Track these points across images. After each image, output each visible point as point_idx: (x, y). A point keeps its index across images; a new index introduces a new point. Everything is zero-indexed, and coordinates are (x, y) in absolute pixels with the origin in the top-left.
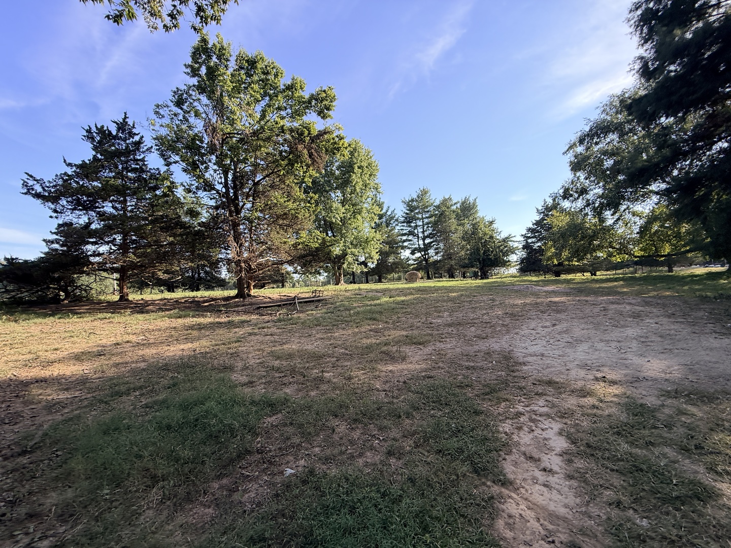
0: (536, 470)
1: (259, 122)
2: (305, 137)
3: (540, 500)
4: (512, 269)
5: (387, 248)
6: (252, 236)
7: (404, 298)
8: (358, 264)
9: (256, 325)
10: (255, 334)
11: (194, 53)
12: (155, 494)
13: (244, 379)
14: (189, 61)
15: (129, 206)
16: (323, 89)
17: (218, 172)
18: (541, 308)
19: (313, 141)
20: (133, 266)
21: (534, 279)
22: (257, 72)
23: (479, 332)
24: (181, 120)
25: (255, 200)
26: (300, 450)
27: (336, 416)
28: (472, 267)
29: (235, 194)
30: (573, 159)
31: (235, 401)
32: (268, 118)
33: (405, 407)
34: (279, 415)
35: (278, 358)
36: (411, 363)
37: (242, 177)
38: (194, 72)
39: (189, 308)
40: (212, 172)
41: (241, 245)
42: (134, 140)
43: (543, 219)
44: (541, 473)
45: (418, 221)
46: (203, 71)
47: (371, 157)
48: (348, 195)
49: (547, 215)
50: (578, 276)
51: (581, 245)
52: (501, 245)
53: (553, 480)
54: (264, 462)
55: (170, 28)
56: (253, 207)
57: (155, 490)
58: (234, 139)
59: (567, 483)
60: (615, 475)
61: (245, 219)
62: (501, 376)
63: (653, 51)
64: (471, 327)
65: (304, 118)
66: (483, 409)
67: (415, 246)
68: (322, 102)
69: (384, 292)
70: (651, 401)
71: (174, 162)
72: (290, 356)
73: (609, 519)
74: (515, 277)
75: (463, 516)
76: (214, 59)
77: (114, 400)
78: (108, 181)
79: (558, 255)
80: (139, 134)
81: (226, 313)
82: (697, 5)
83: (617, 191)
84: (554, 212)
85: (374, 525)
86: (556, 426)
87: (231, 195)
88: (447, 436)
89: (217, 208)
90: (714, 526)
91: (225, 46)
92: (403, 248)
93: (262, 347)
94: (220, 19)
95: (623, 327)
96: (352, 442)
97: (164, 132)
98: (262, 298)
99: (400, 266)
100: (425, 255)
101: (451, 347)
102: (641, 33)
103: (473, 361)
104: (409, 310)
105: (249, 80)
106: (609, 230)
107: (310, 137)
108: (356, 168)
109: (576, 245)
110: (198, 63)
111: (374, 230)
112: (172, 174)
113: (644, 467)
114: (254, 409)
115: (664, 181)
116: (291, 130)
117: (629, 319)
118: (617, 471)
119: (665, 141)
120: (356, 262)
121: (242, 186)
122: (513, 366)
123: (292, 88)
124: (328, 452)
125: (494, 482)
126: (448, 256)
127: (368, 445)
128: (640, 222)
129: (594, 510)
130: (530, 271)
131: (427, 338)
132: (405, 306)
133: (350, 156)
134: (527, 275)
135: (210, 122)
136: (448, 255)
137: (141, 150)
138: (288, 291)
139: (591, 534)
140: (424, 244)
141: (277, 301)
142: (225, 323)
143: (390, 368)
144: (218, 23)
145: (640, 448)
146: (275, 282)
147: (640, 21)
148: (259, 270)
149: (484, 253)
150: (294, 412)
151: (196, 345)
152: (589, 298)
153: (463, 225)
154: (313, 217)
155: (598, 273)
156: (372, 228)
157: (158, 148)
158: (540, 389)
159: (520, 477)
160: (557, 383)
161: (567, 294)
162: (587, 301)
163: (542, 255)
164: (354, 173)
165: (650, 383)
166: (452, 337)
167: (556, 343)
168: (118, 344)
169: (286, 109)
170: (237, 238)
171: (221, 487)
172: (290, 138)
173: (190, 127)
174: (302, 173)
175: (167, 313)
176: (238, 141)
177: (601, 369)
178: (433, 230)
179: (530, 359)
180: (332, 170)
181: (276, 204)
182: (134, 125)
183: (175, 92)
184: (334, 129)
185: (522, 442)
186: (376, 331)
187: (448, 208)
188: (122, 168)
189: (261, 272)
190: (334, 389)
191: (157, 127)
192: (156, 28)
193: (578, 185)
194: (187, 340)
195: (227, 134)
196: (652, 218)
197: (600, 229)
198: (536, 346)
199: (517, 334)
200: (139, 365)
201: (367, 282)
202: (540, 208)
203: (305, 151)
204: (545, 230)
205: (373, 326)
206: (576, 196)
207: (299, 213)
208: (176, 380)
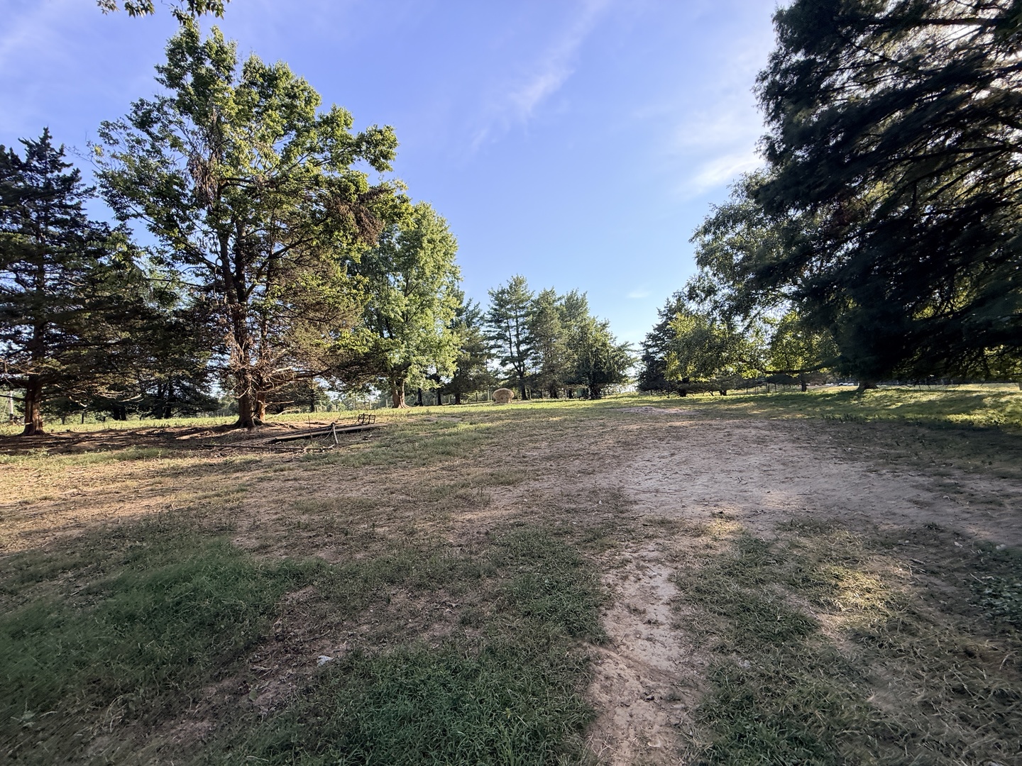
0: (639, 623)
1: (279, 167)
2: (350, 194)
3: (642, 657)
4: (630, 386)
5: (468, 356)
6: (265, 334)
7: (490, 424)
8: (426, 378)
9: (270, 466)
10: (270, 480)
11: (172, 51)
12: (112, 714)
13: (254, 543)
14: (165, 62)
15: (48, 280)
16: (378, 129)
17: (211, 236)
18: (660, 434)
19: (362, 201)
20: (52, 376)
21: (656, 399)
22: (277, 93)
23: (584, 466)
24: (148, 151)
25: (271, 281)
26: (340, 631)
27: (393, 582)
28: (580, 383)
29: (239, 269)
30: (700, 248)
31: (239, 573)
32: (294, 161)
33: (487, 564)
34: (310, 589)
35: (306, 511)
36: (497, 508)
37: (251, 245)
38: (173, 80)
39: (155, 443)
40: (201, 235)
41: (247, 347)
42: (61, 175)
43: (666, 324)
44: (644, 626)
45: (510, 320)
46: (189, 79)
47: (446, 229)
48: (414, 280)
49: (671, 319)
50: (706, 396)
51: (708, 358)
52: (617, 355)
53: (657, 632)
54: (287, 651)
55: (138, 11)
56: (267, 290)
57: (110, 708)
58: (239, 188)
59: (673, 634)
60: (723, 618)
61: (254, 309)
62: (607, 519)
63: (780, 131)
64: (574, 460)
65: (350, 166)
66: (583, 559)
67: (506, 355)
68: (376, 146)
69: (463, 416)
70: (766, 536)
71: (133, 215)
72: (325, 508)
73: (712, 665)
74: (633, 397)
75: (553, 684)
76: (208, 64)
77: (27, 587)
78: (11, 237)
79: (682, 369)
80: (71, 165)
81: (220, 450)
82: (822, 86)
83: (747, 292)
84: (677, 315)
85: (441, 707)
86: (666, 572)
87: (232, 270)
88: (538, 595)
89: (207, 289)
90: (810, 658)
91: (227, 47)
92: (490, 356)
93: (281, 497)
94: (222, 10)
95: (746, 454)
96: (413, 614)
97: (118, 167)
98: (280, 427)
99: (486, 381)
100: (520, 366)
101: (549, 486)
102: (768, 109)
103: (575, 502)
104: (496, 440)
105: (264, 103)
106: (738, 340)
107: (359, 195)
108: (426, 241)
109: (702, 356)
110: (180, 66)
111: (450, 331)
112: (130, 233)
113: (752, 607)
114: (270, 582)
115: (795, 283)
116: (330, 183)
117: (753, 446)
118: (725, 614)
119: (793, 237)
120: (424, 375)
121: (251, 257)
122: (622, 506)
123: (333, 123)
124: (381, 628)
125: (592, 643)
126: (550, 369)
127: (436, 615)
128: (773, 331)
129: (697, 659)
130: (651, 389)
131: (518, 475)
132: (490, 436)
133: (417, 226)
134: (648, 395)
135: (198, 159)
136: (549, 367)
137: (75, 191)
138: (321, 417)
139: (692, 684)
140: (519, 352)
141: (304, 431)
142: (219, 465)
143: (469, 516)
144: (218, 14)
145: (750, 588)
146: (300, 403)
147: (767, 93)
148: (276, 385)
149: (595, 365)
150: (332, 582)
151: (170, 499)
152: (713, 422)
153: (569, 327)
154: (361, 310)
155: (728, 392)
156: (448, 328)
157: (105, 190)
158: (651, 531)
159: (622, 633)
160: (670, 522)
161: (691, 417)
162: (710, 425)
163: (664, 369)
164: (422, 248)
165: (768, 516)
166: (551, 474)
167: (674, 476)
168: (26, 503)
169: (322, 151)
170: (241, 336)
171: (222, 691)
172: (329, 194)
173: (164, 163)
174: (345, 245)
175: (116, 452)
176: (246, 192)
177: (719, 503)
178: (531, 333)
179: (642, 496)
180: (391, 243)
181: (305, 288)
182: (62, 150)
183: (137, 106)
184: (393, 186)
185: (627, 593)
186: (450, 469)
187: (549, 304)
188: (38, 217)
189: (278, 388)
190: (391, 547)
191: (106, 158)
192: (111, 7)
193: (706, 283)
194: (154, 493)
195: (228, 179)
196: (784, 327)
197: (730, 338)
198: (649, 481)
199: (629, 466)
200: (68, 533)
201: (440, 404)
202: (662, 309)
203: (351, 215)
204: (669, 338)
205: (447, 463)
206: (703, 296)
207: (339, 303)
208: (138, 551)
